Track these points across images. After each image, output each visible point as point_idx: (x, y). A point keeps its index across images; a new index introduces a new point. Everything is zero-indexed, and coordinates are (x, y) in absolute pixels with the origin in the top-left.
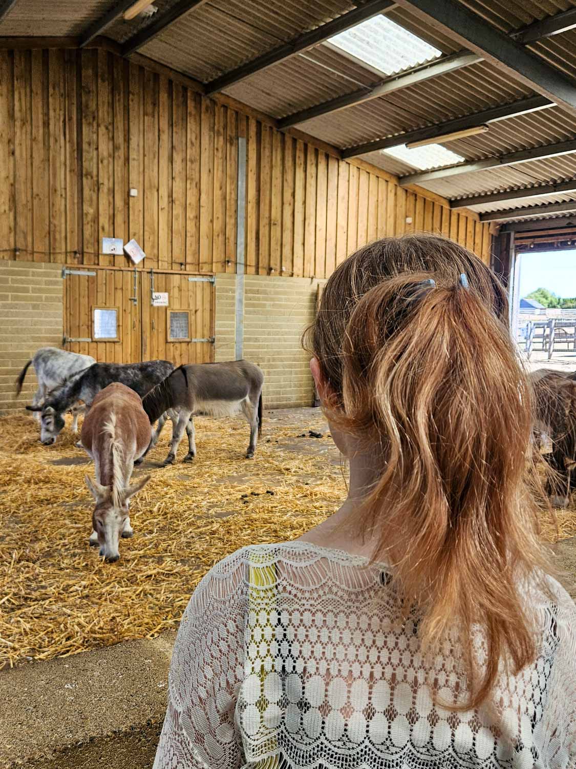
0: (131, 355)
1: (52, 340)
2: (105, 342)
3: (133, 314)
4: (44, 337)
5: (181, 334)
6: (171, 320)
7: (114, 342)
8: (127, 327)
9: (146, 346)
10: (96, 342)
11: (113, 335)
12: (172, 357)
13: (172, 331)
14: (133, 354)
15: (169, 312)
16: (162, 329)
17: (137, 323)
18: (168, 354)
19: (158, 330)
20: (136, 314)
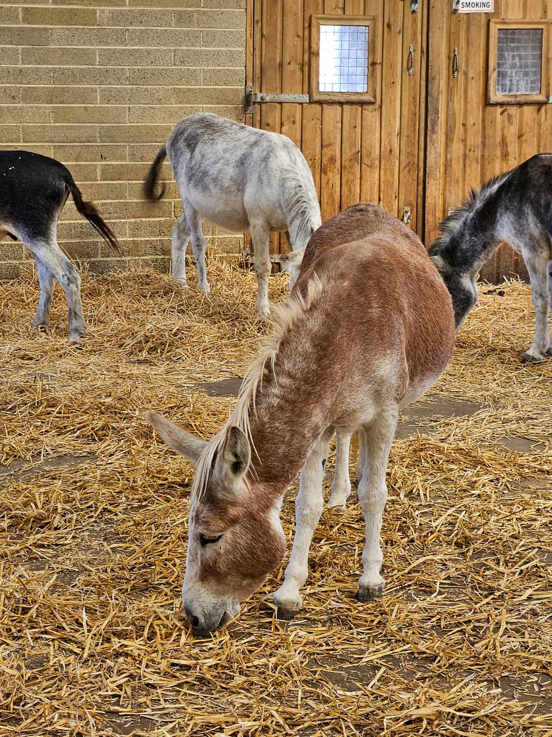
0: (400, 134)
1: (220, 98)
2: (341, 104)
3: (408, 32)
4: (201, 91)
5: (522, 83)
6: (500, 49)
7: (362, 104)
8: (392, 67)
9: (437, 112)
10: (320, 103)
11: (361, 86)
12: (499, 139)
13: (501, 75)
14: (405, 132)
15: (494, 29)
16: (475, 69)
17: (417, 56)
18: (489, 132)
19: (466, 74)
20: (414, 34)
